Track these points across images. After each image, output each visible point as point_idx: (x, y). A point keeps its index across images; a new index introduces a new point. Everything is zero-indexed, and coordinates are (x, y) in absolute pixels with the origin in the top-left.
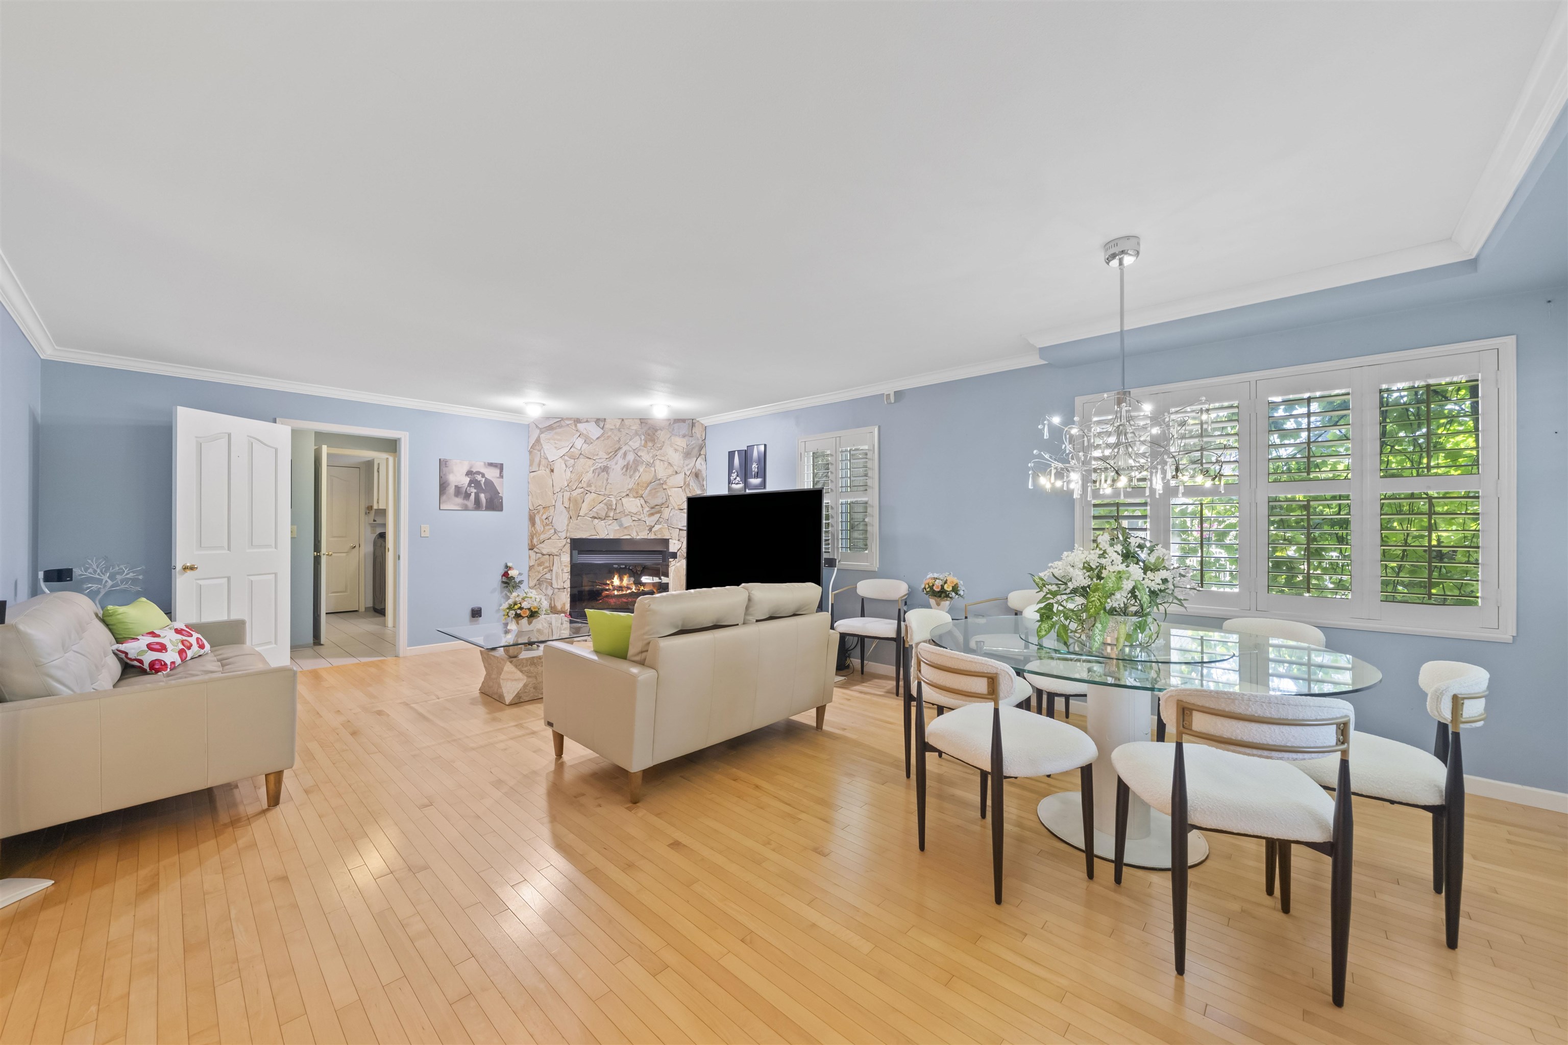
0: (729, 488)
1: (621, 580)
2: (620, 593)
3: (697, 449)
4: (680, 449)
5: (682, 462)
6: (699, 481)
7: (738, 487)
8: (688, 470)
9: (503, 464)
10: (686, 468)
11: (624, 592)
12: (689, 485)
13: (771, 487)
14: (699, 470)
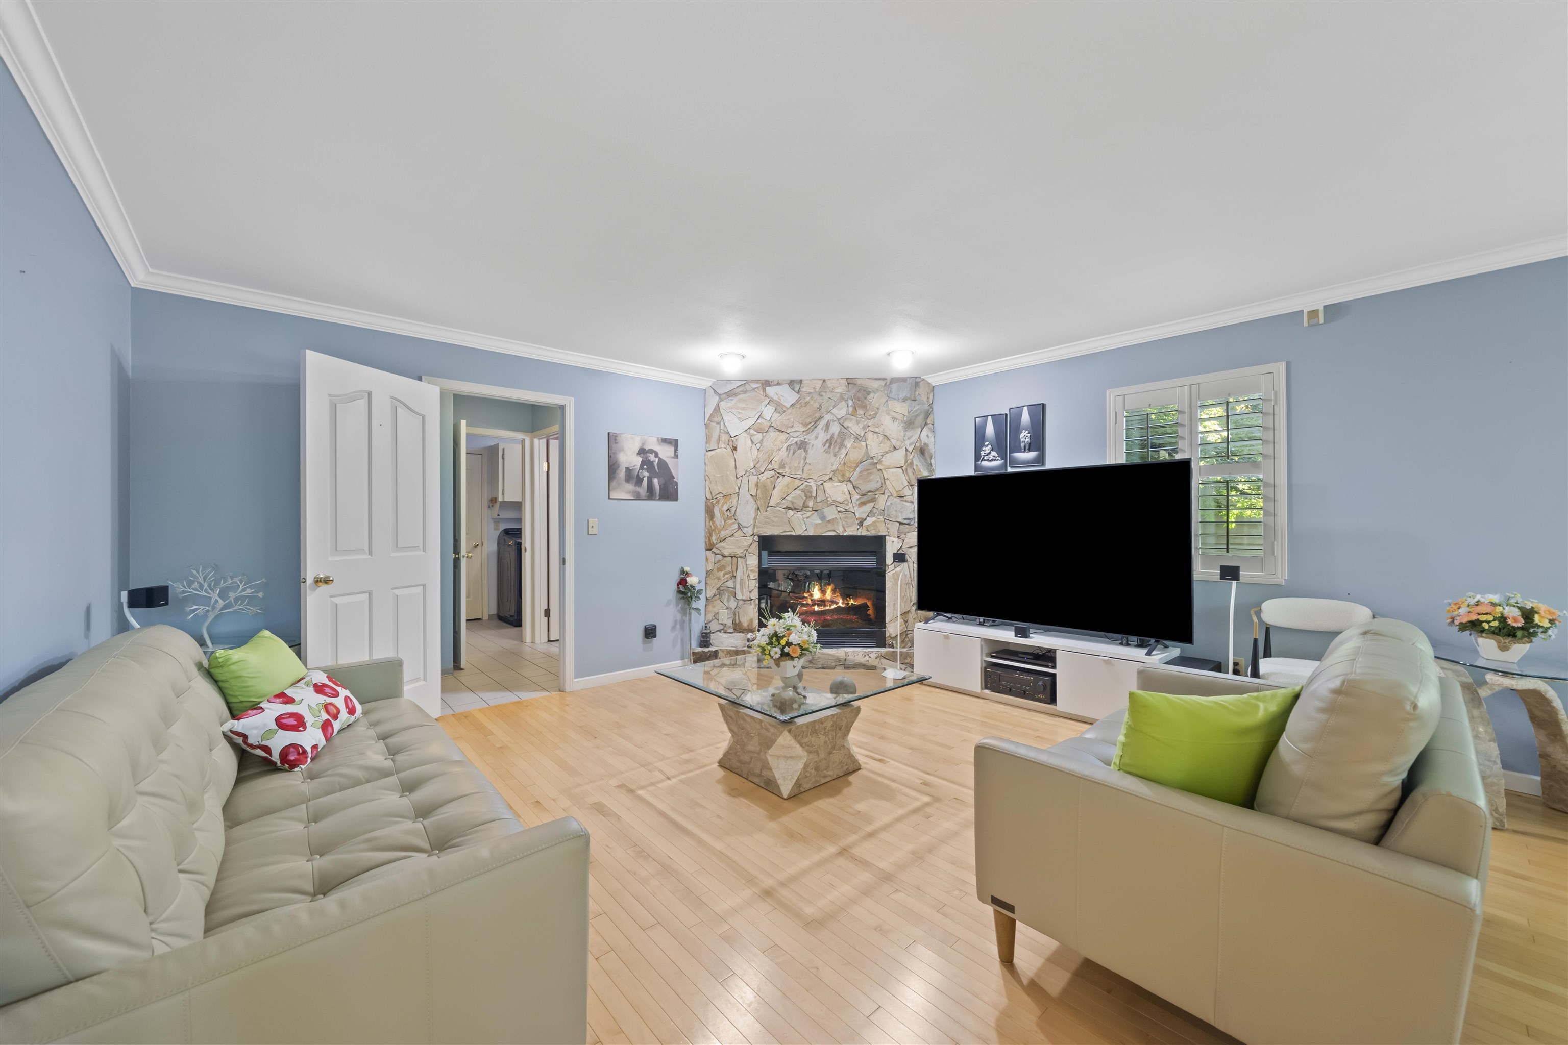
0: (977, 468)
1: (823, 592)
2: (822, 608)
3: (921, 417)
4: (900, 417)
5: (902, 434)
6: (926, 459)
7: (992, 463)
8: (910, 445)
9: (677, 440)
10: (908, 442)
11: (828, 608)
12: (912, 463)
13: (1052, 463)
14: (925, 444)
